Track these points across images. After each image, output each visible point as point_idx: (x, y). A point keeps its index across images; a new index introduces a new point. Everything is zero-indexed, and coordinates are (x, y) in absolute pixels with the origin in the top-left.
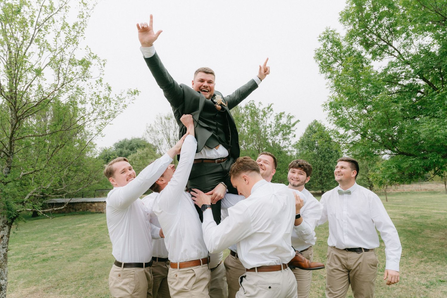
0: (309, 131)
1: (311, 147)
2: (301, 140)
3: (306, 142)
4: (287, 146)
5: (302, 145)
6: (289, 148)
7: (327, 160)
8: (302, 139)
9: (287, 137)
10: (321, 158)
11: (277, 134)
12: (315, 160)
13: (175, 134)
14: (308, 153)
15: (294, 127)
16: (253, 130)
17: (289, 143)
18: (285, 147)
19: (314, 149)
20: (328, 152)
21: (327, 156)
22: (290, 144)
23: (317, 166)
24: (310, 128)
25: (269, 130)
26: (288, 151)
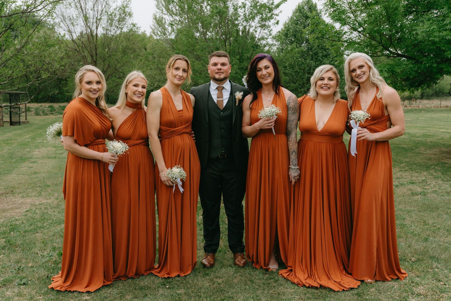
0: (297, 14)
1: (298, 39)
2: (285, 27)
3: (293, 32)
4: (266, 37)
5: (286, 35)
6: (268, 40)
7: (319, 60)
8: (287, 25)
9: (267, 24)
10: (312, 56)
11: (253, 18)
12: (303, 60)
13: (96, 9)
14: (295, 49)
15: (278, 9)
16: (218, 10)
17: (268, 33)
18: (263, 38)
19: (302, 43)
20: (322, 49)
21: (321, 55)
22: (270, 35)
23: (305, 68)
24: (300, 10)
25: (241, 12)
26: (266, 44)
